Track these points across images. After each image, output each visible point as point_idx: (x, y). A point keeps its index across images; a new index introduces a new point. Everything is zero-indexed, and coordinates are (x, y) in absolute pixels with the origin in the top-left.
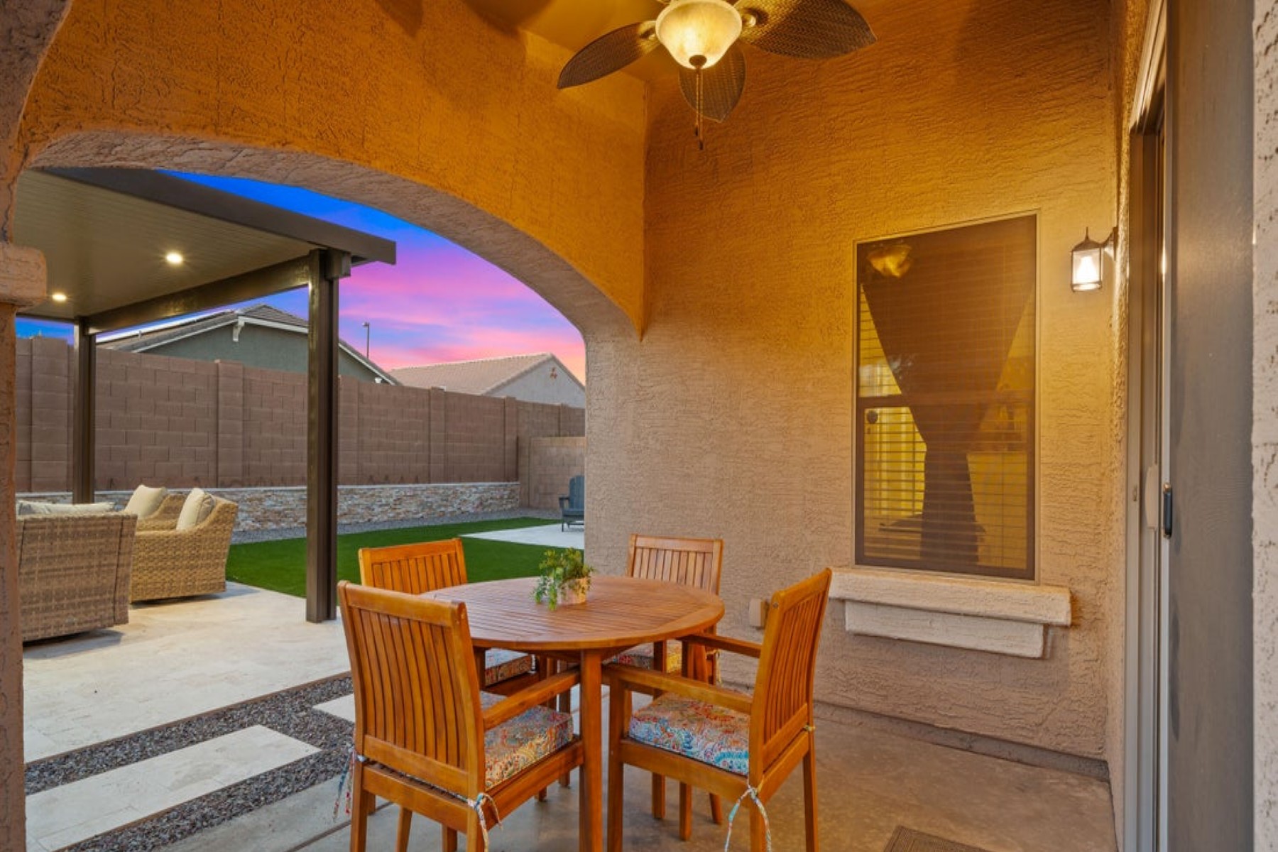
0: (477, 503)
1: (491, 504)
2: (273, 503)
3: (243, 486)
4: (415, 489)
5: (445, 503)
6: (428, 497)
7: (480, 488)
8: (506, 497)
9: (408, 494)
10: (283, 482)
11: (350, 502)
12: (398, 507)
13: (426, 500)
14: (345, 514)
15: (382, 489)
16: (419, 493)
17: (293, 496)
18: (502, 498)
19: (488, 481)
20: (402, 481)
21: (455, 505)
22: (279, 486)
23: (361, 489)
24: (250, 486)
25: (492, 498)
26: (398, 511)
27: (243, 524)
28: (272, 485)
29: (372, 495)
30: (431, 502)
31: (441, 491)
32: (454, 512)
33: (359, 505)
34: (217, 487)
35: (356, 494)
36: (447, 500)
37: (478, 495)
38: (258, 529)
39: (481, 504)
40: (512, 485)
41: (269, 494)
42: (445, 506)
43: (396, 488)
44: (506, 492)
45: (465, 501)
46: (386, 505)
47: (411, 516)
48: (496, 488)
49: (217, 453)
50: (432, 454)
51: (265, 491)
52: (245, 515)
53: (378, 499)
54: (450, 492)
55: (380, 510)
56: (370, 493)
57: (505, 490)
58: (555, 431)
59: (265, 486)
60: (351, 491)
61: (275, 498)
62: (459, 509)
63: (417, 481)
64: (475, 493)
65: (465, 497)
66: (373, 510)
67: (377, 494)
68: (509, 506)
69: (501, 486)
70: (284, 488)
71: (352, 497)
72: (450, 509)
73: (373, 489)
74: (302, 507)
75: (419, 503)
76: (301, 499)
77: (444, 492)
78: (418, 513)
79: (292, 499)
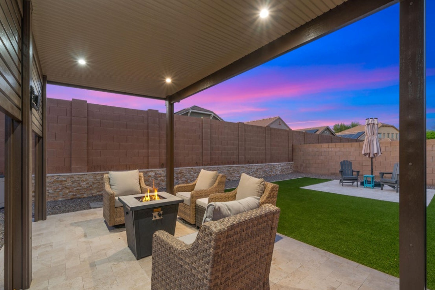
0: (281, 171)
1: (285, 171)
3: (210, 165)
5: (271, 171)
6: (266, 169)
7: (282, 165)
8: (289, 168)
9: (260, 167)
10: (222, 164)
11: (242, 171)
12: (257, 173)
13: (265, 170)
15: (252, 165)
16: (263, 167)
18: (288, 169)
19: (283, 162)
20: (258, 163)
21: (274, 171)
22: (221, 165)
23: (245, 166)
24: (212, 165)
25: (285, 169)
26: (257, 174)
28: (219, 165)
29: (249, 168)
30: (267, 171)
31: (270, 166)
32: (274, 174)
34: (203, 166)
35: (244, 168)
36: (271, 170)
37: (281, 168)
39: (282, 171)
40: (291, 164)
41: (218, 168)
42: (271, 172)
43: (256, 165)
44: (290, 166)
45: (277, 170)
46: (254, 172)
48: (286, 165)
49: (202, 153)
50: (267, 152)
51: (217, 167)
53: (251, 170)
54: (272, 167)
55: (252, 174)
56: (248, 167)
57: (289, 165)
58: (303, 142)
59: (217, 165)
60: (243, 167)
61: (220, 170)
62: (275, 173)
63: (262, 163)
64: (280, 167)
65: (277, 168)
67: (251, 168)
68: (291, 172)
69: (288, 164)
70: (223, 166)
71: (243, 169)
72: (273, 173)
73: (249, 166)
74: (228, 173)
75: (263, 171)
76: (228, 170)
77: (271, 167)
78: (263, 175)
79: (225, 170)
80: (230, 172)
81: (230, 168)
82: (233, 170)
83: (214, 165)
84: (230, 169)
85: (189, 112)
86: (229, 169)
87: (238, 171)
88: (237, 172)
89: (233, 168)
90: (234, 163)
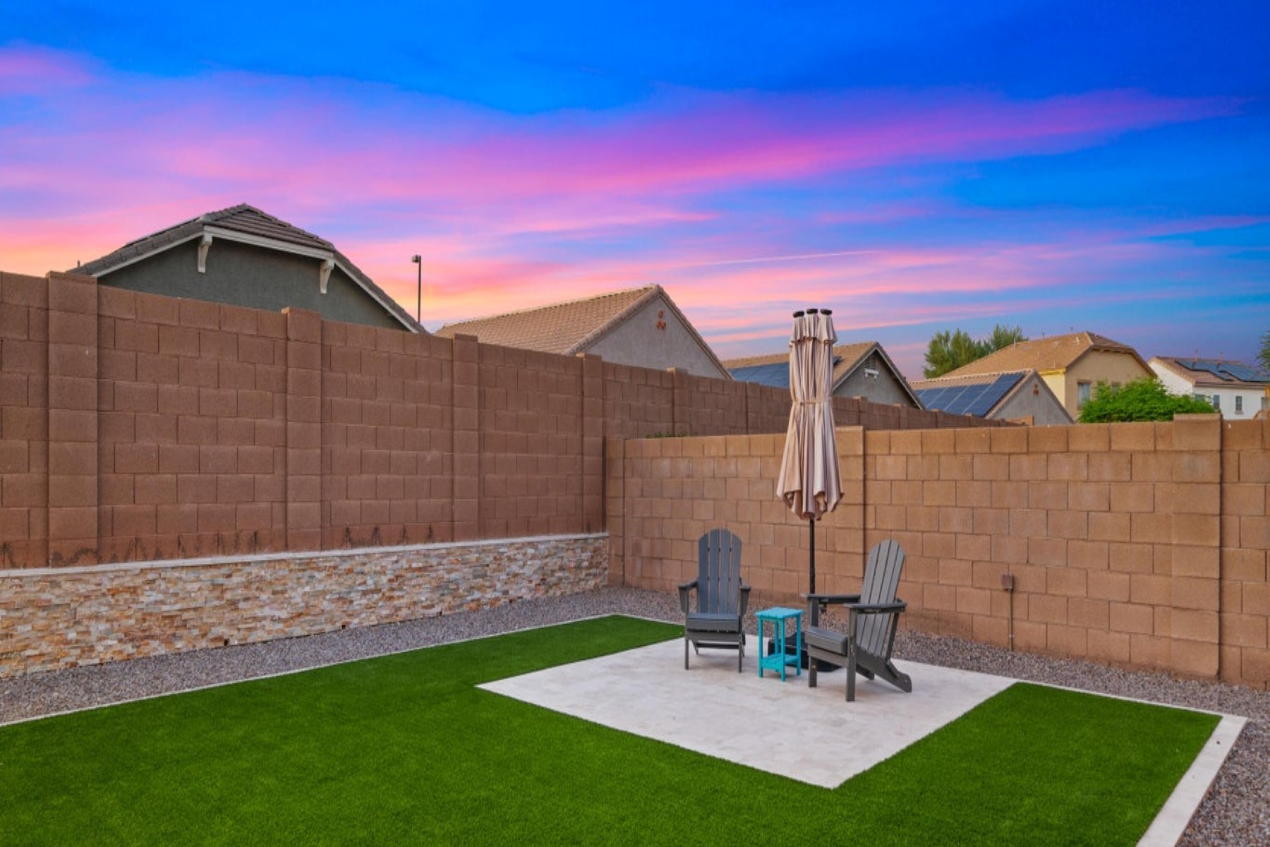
0: (536, 579)
1: (560, 579)
2: (160, 597)
3: (100, 561)
4: (426, 555)
5: (480, 580)
6: (450, 571)
7: (542, 547)
8: (585, 564)
9: (414, 565)
10: (181, 549)
11: (307, 589)
12: (397, 593)
13: (446, 576)
14: (300, 615)
15: (366, 555)
16: (434, 562)
17: (198, 580)
18: (578, 567)
19: (555, 533)
20: (404, 538)
21: (499, 585)
22: (171, 557)
23: (326, 559)
24: (114, 559)
25: (562, 569)
26: (396, 602)
27: (100, 648)
28: (158, 556)
29: (350, 571)
30: (456, 582)
31: (473, 557)
32: (497, 599)
33: (324, 593)
34: (47, 565)
35: (318, 569)
36: (484, 576)
37: (538, 563)
38: (129, 658)
39: (543, 580)
40: (596, 539)
41: (151, 576)
42: (481, 588)
43: (393, 553)
44: (586, 555)
45: (516, 575)
46: (377, 591)
47: (420, 612)
48: (570, 546)
49: (47, 483)
50: (457, 478)
52: (103, 626)
53: (360, 579)
54: (489, 559)
55: (364, 601)
56: (346, 566)
57: (583, 550)
58: (665, 426)
59: (145, 558)
60: (308, 565)
61: (163, 586)
62: (506, 593)
63: (430, 538)
64: (533, 557)
65: (515, 568)
66: (351, 602)
67: (359, 569)
68: (592, 583)
69: (576, 540)
71: (312, 577)
72: (490, 595)
73: (351, 557)
74: (217, 603)
75: (434, 584)
76: (215, 586)
77: (478, 559)
78: (432, 606)
79: (196, 586)
80: (228, 595)
81: (224, 570)
82: (247, 586)
83: (126, 559)
84: (229, 576)
85: (201, 238)
86: (221, 580)
87: (279, 588)
88: (274, 593)
89: (248, 569)
90: (255, 544)
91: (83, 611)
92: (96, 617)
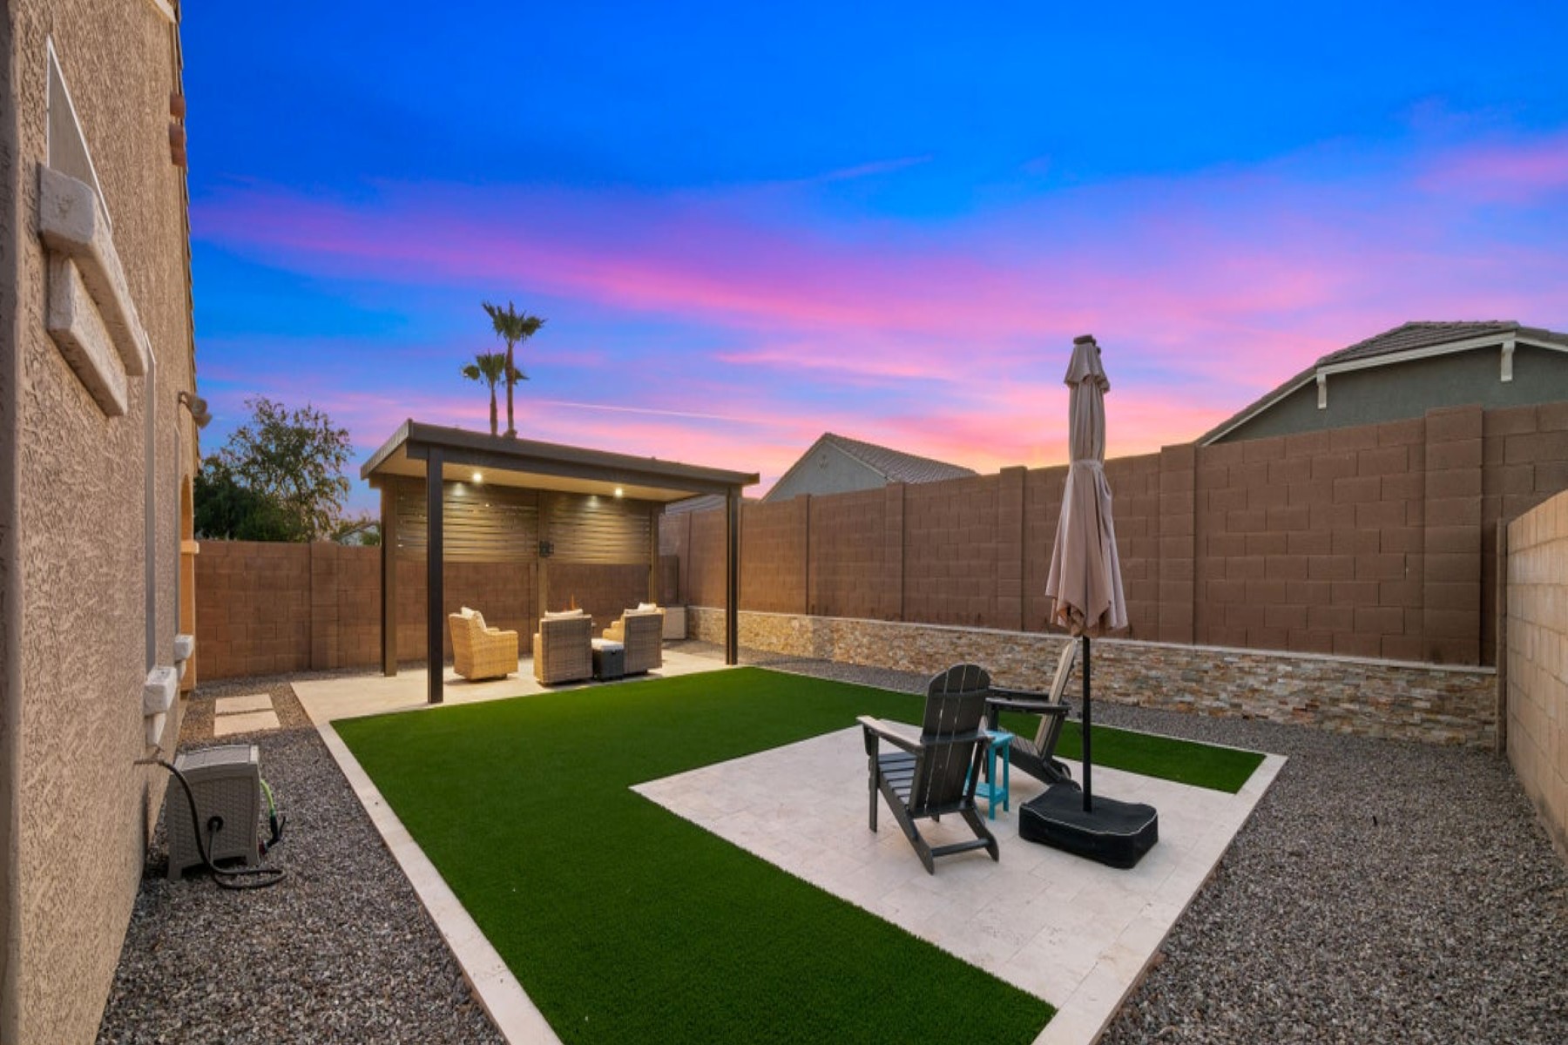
0: (1296, 702)
2: (926, 644)
3: (902, 621)
5: (1193, 685)
6: (1148, 668)
9: (1105, 655)
10: (936, 620)
11: (1009, 656)
13: (1144, 671)
14: (1004, 673)
15: (1056, 640)
16: (1129, 656)
17: (944, 637)
21: (1224, 696)
22: (932, 622)
23: (1024, 638)
24: (907, 621)
27: (901, 663)
28: (925, 622)
29: (1042, 649)
30: (1157, 679)
32: (1222, 709)
33: (1022, 662)
36: (1199, 682)
37: (1299, 683)
39: (1312, 706)
42: (1194, 693)
45: (1255, 691)
47: (1114, 697)
52: (902, 653)
54: (1208, 666)
56: (1039, 645)
59: (919, 622)
60: (1008, 639)
61: (927, 638)
62: (1236, 706)
64: (1289, 676)
65: (1253, 682)
66: (1045, 673)
67: (1050, 649)
69: (1395, 670)
71: (1013, 649)
72: (1210, 702)
73: (1045, 639)
75: (1129, 675)
76: (952, 643)
77: (1188, 663)
78: (1128, 695)
79: (942, 641)
80: (959, 649)
81: (957, 635)
82: (970, 646)
83: (912, 622)
84: (959, 638)
86: (955, 640)
88: (987, 654)
89: (970, 636)
91: (896, 643)
92: (899, 647)
